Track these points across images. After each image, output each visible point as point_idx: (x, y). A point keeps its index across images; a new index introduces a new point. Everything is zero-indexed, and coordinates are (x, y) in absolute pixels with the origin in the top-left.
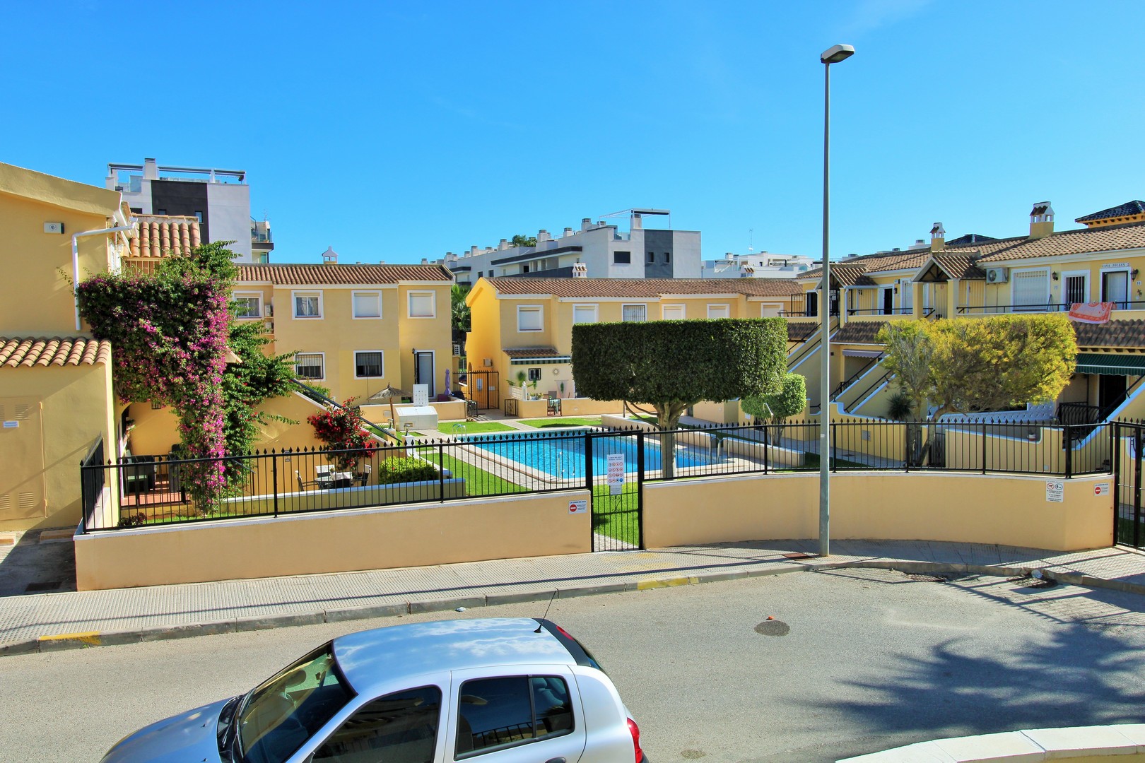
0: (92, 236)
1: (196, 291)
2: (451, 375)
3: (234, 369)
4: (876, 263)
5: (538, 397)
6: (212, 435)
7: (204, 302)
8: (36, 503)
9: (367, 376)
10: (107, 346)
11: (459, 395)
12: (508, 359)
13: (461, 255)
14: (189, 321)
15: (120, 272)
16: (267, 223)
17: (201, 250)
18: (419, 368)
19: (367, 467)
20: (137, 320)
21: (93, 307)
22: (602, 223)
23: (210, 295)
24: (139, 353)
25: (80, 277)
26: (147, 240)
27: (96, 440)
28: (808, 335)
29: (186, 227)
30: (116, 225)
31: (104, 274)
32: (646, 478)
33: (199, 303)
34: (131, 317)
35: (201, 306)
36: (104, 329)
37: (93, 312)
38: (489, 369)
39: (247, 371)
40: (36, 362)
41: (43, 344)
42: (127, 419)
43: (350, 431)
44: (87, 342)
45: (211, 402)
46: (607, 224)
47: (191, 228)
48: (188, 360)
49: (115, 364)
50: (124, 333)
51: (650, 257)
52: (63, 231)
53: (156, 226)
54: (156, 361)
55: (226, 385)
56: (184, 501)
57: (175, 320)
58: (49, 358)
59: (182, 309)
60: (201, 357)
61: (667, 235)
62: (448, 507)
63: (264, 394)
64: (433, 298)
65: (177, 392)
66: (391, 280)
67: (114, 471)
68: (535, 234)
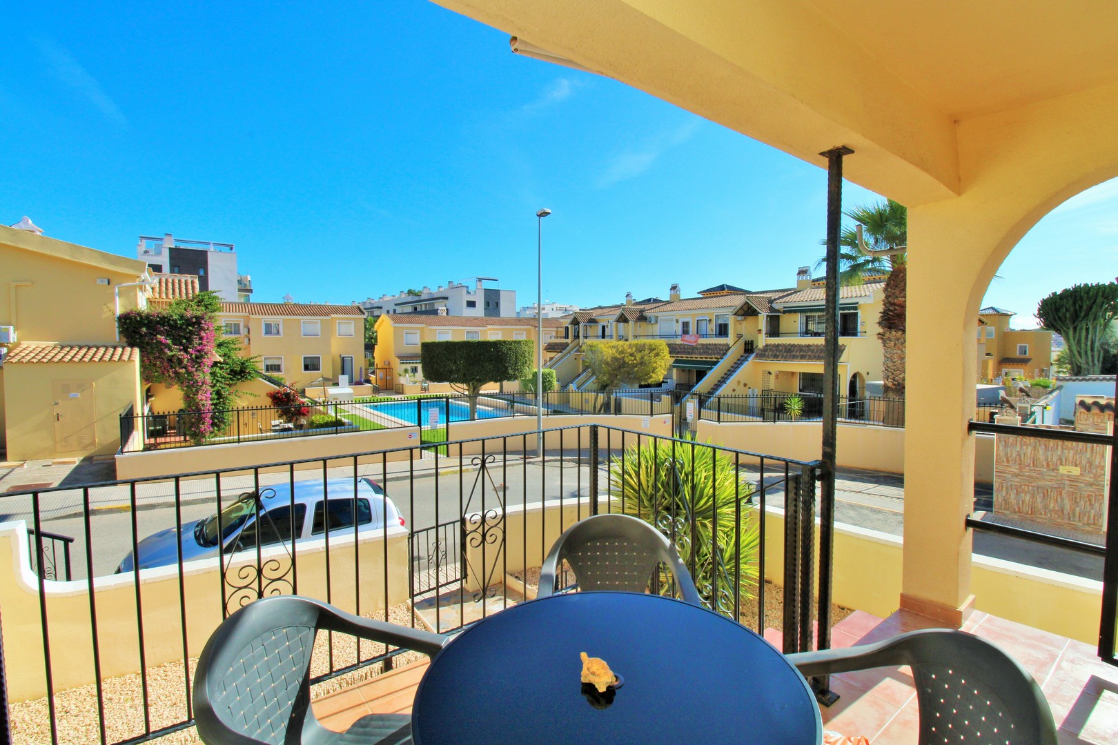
0: (128, 287)
1: (194, 320)
2: (363, 370)
3: (219, 365)
4: (600, 311)
5: (415, 383)
6: (203, 402)
7: (199, 326)
8: (90, 441)
9: (311, 370)
10: (137, 351)
11: (368, 381)
12: (398, 361)
13: (376, 300)
14: (189, 337)
15: (146, 308)
16: (249, 276)
17: (199, 295)
18: (344, 366)
19: (303, 421)
20: (156, 336)
21: (128, 328)
22: (460, 284)
23: (203, 322)
24: (157, 355)
25: (119, 310)
26: (164, 289)
27: (129, 405)
28: (564, 349)
29: (190, 282)
30: (143, 281)
31: (135, 309)
32: (450, 420)
33: (196, 326)
34: (152, 334)
35: (197, 328)
36: (135, 341)
37: (128, 331)
38: (387, 367)
39: (228, 367)
40: (91, 359)
41: (95, 349)
42: (149, 394)
43: (293, 401)
44: (124, 348)
45: (203, 383)
46: (463, 285)
47: (193, 282)
48: (188, 359)
49: (142, 361)
50: (148, 344)
51: (487, 304)
52: (109, 283)
53: (170, 280)
54: (168, 360)
55: (213, 374)
56: (185, 440)
57: (180, 336)
58: (99, 357)
59: (185, 330)
60: (197, 357)
61: (497, 292)
62: (339, 437)
63: (238, 380)
64: (353, 326)
65: (181, 378)
66: (327, 314)
67: (140, 420)
68: (421, 289)
